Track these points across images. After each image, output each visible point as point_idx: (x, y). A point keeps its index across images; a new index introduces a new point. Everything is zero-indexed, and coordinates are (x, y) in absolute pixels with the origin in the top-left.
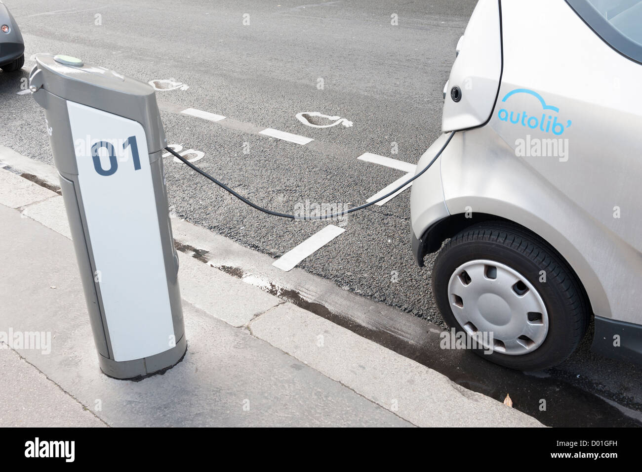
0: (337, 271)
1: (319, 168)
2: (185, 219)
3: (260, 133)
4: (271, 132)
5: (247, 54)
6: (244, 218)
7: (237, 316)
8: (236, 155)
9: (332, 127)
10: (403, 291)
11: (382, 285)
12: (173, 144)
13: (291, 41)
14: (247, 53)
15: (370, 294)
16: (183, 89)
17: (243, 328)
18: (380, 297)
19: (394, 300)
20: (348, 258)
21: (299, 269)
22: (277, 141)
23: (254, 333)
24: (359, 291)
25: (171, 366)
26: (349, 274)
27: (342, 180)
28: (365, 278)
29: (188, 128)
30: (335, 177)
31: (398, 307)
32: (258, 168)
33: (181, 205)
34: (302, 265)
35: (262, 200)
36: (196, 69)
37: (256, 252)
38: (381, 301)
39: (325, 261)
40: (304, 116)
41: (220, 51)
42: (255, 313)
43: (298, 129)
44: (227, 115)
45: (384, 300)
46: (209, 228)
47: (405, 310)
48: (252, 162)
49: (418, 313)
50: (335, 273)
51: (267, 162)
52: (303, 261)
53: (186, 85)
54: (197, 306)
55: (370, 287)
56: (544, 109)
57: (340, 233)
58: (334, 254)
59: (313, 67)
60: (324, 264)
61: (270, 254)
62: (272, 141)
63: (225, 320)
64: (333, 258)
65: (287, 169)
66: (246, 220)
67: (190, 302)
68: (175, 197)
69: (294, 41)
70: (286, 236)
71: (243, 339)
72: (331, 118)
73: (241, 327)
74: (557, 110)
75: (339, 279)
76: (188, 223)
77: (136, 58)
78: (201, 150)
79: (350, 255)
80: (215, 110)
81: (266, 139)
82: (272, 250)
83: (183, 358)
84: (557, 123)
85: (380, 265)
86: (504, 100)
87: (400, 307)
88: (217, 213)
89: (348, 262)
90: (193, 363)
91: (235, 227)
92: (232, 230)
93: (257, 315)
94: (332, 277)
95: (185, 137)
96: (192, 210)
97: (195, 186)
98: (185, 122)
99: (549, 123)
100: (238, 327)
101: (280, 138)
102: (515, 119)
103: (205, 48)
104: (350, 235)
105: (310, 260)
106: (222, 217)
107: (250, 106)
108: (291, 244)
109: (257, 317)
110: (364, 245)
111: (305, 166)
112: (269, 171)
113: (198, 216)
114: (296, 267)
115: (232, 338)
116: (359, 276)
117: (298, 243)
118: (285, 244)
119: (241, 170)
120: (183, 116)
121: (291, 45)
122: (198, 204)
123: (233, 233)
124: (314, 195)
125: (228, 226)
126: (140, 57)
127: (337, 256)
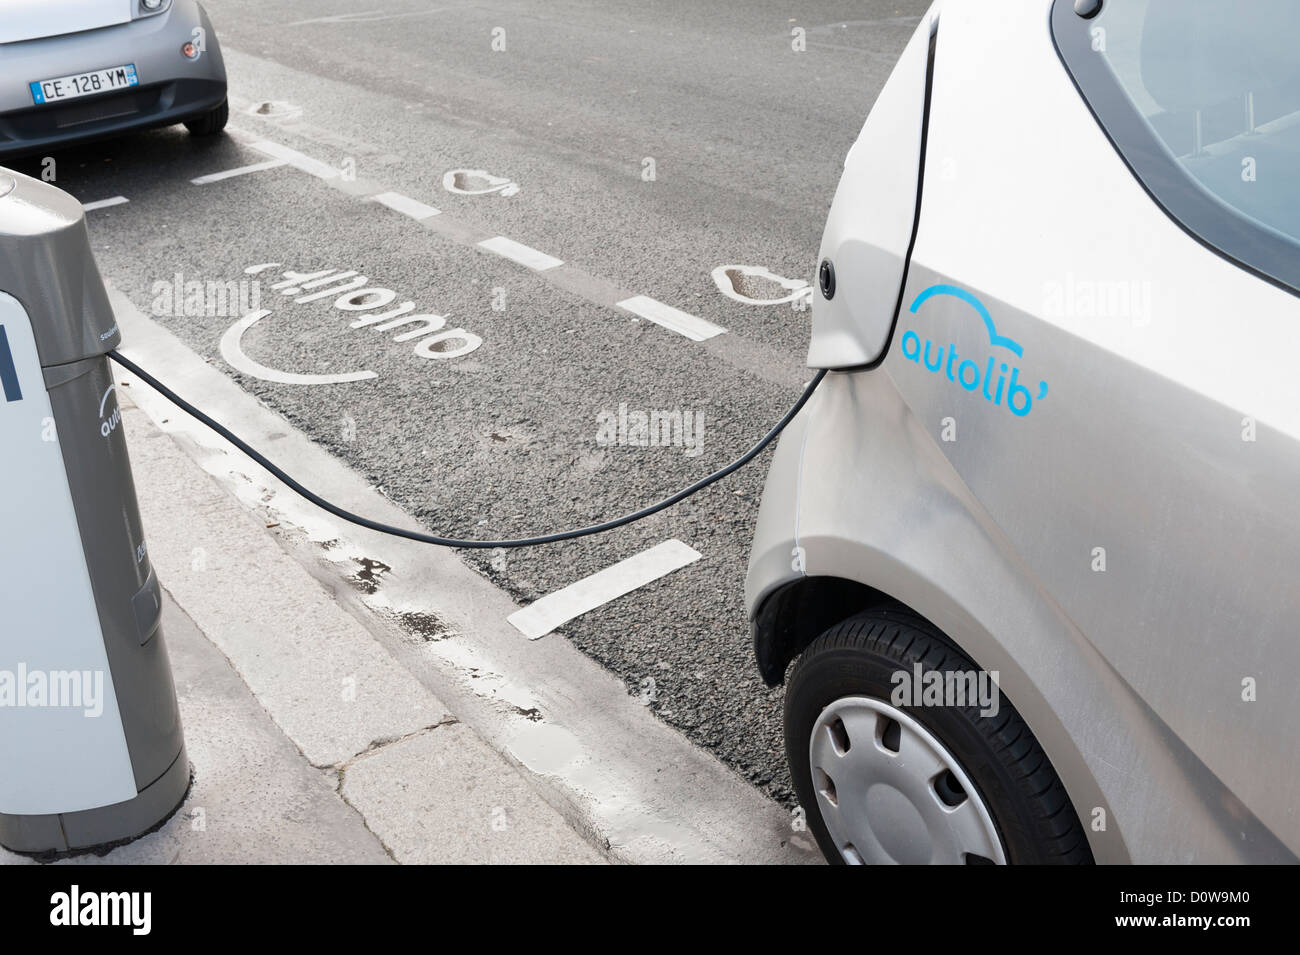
0: (641, 654)
1: (708, 401)
2: (378, 486)
3: (618, 304)
4: (643, 306)
5: (673, 124)
6: (498, 499)
7: (332, 740)
8: (545, 351)
9: (780, 305)
10: (768, 728)
11: (726, 705)
12: (431, 313)
13: (780, 101)
14: (673, 121)
15: (689, 724)
16: (505, 193)
17: (329, 772)
18: (710, 736)
19: (739, 747)
20: (678, 625)
21: (561, 637)
22: (647, 325)
23: (346, 789)
24: (669, 712)
25: (128, 838)
26: (664, 665)
27: (746, 435)
28: (695, 682)
29: (475, 281)
30: (734, 425)
31: (741, 767)
32: (577, 386)
33: (382, 454)
34: (568, 630)
35: (553, 461)
36: (552, 151)
37: (486, 584)
38: (709, 745)
39: (624, 627)
40: (731, 274)
41: (620, 115)
42: (375, 737)
43: (706, 303)
44: (568, 258)
45: (716, 744)
46: (415, 513)
47: (753, 778)
48: (571, 369)
49: (781, 790)
50: (633, 658)
51: (603, 373)
52: (576, 618)
53: (515, 185)
54: (264, 702)
55: (697, 706)
56: (993, 343)
57: (687, 563)
58: (651, 612)
59: (799, 163)
60: (619, 633)
61: (514, 592)
62: (635, 326)
63: (301, 745)
64: (646, 622)
65: (638, 395)
66: (498, 505)
67: (254, 689)
68: (378, 434)
69: (786, 99)
70: (567, 554)
71: (312, 801)
72: (786, 283)
73: (329, 767)
74: (1018, 351)
75: (636, 675)
76: (378, 496)
77: (445, 121)
78: (479, 333)
79: (686, 619)
80: (549, 244)
81: (625, 318)
82: (522, 584)
83: (163, 822)
84: (1018, 383)
85: (742, 655)
86: (914, 309)
87: (745, 768)
88: (447, 480)
89: (676, 636)
90: (176, 841)
91: (468, 519)
92: (460, 525)
93: (377, 744)
94: (623, 666)
95: (461, 301)
96: (399, 468)
97: (431, 412)
98: (477, 267)
99: (1002, 380)
100: (320, 768)
101: (655, 322)
102: (933, 362)
103: (594, 106)
104: (708, 571)
105: (593, 620)
106: (453, 491)
107: (626, 242)
108: (569, 574)
109: (377, 749)
110: (729, 599)
111: (681, 392)
112: (598, 396)
113: (403, 483)
114: (557, 631)
115: (290, 792)
116: (684, 674)
117: (585, 575)
118: (555, 574)
119: (539, 386)
120: (479, 254)
121: (775, 110)
122: (419, 455)
123: (458, 532)
124: (670, 463)
125: (455, 513)
126: (455, 118)
127: (655, 618)
